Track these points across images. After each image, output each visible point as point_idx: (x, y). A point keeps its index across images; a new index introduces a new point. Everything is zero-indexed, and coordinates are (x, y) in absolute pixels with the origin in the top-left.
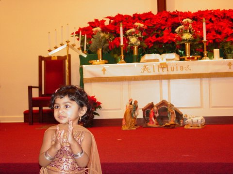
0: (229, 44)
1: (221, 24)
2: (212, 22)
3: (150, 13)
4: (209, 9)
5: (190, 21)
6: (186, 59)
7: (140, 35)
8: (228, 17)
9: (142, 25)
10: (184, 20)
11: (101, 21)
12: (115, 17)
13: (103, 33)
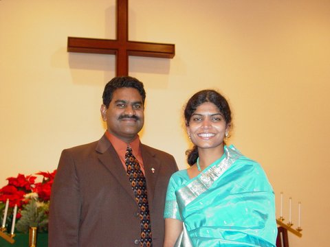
11: (28, 177)
12: (53, 174)
13: (41, 201)
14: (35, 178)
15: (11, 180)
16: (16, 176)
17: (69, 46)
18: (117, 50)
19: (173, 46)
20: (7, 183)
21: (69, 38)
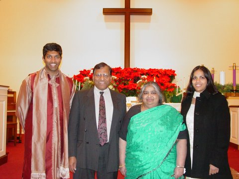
0: (168, 92)
1: (164, 79)
2: (158, 77)
3: (120, 68)
4: (156, 68)
5: (146, 77)
7: (115, 84)
8: (168, 74)
9: (116, 77)
10: (143, 76)
11: (88, 71)
13: (90, 80)
14: (90, 71)
15: (81, 72)
16: (83, 70)
17: (104, 12)
18: (125, 13)
19: (152, 9)
20: (79, 73)
21: (104, 9)
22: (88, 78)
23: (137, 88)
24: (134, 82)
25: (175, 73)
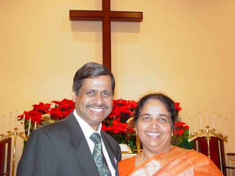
6: (139, 151)
11: (46, 104)
12: (62, 102)
13: (52, 120)
14: (50, 105)
15: (35, 106)
16: (38, 104)
17: (71, 16)
18: (103, 17)
19: (142, 13)
20: (32, 108)
21: (70, 11)
22: (48, 115)
23: (128, 129)
24: (121, 121)
25: (180, 106)
